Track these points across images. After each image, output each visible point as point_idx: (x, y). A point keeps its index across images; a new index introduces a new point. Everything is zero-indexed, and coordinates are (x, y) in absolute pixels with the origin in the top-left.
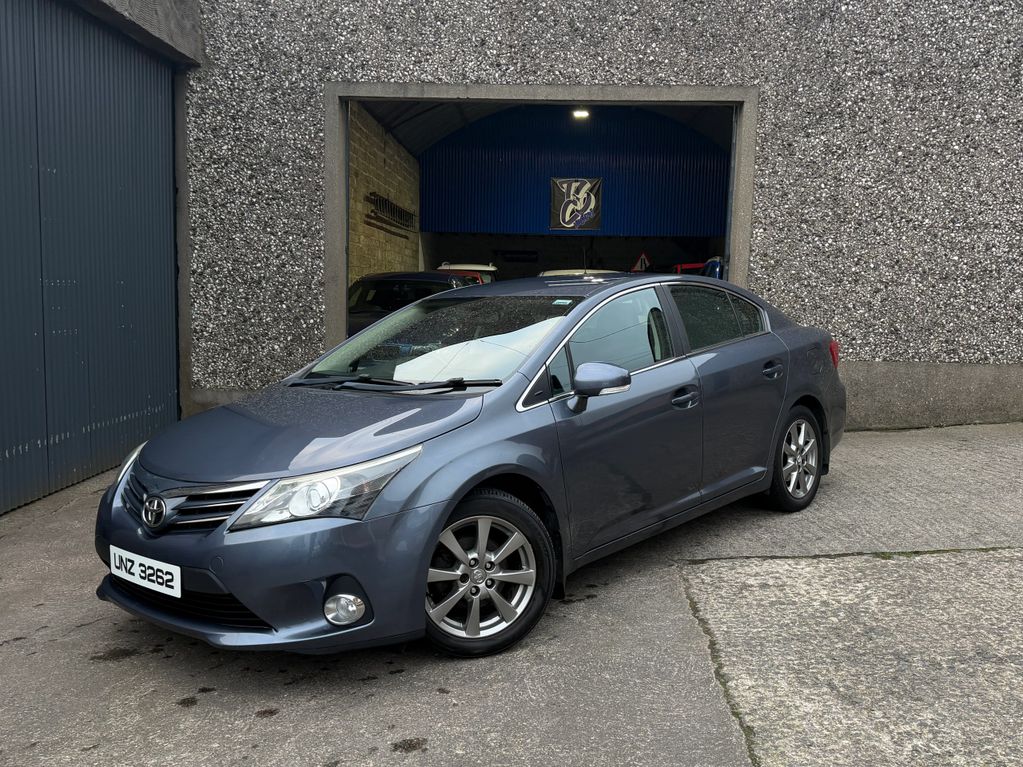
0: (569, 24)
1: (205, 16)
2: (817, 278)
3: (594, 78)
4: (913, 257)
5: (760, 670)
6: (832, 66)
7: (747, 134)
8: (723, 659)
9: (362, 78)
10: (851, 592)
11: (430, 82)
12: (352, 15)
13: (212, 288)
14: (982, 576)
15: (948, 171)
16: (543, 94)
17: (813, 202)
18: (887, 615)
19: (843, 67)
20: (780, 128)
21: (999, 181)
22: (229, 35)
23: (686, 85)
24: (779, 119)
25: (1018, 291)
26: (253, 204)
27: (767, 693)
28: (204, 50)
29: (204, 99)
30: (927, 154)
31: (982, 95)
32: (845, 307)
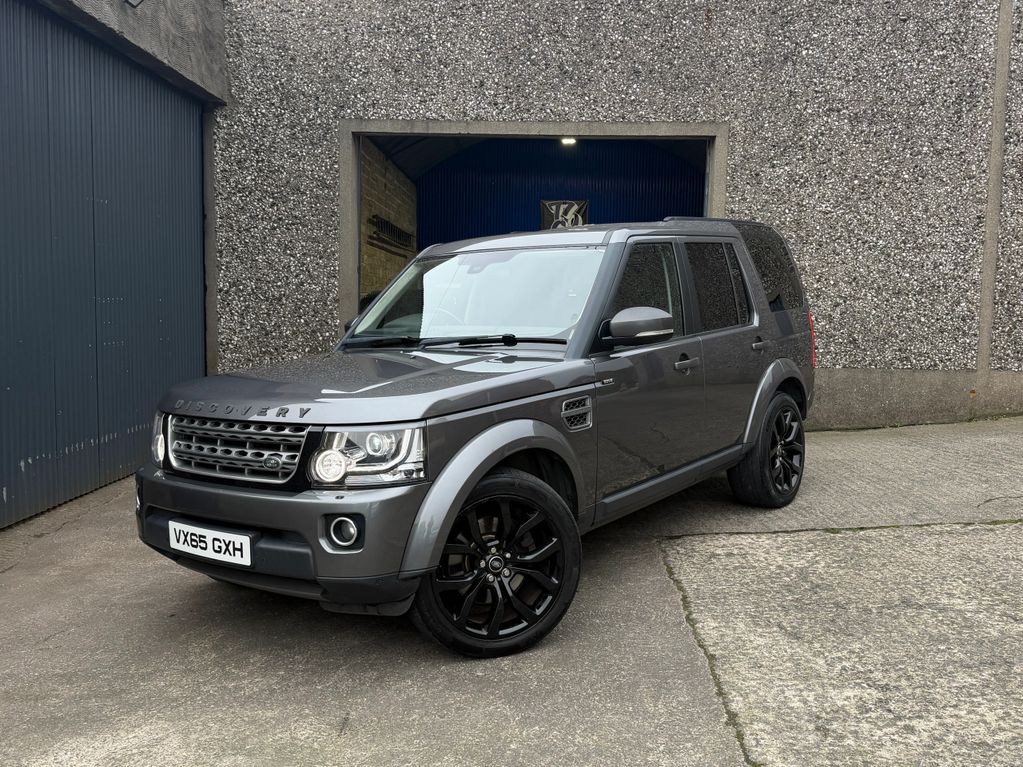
0: (559, 67)
1: (231, 60)
3: (581, 115)
4: (868, 275)
5: (723, 616)
6: (795, 104)
7: (719, 166)
8: (693, 608)
9: (373, 115)
10: (802, 558)
11: (435, 119)
12: (364, 59)
13: (237, 305)
14: (914, 546)
15: (898, 197)
16: (535, 130)
19: (804, 105)
20: (748, 159)
21: (945, 207)
22: (252, 77)
23: (664, 121)
24: (747, 152)
25: (963, 304)
26: (274, 228)
27: (728, 632)
28: (230, 90)
29: (230, 134)
30: (880, 183)
31: (928, 130)
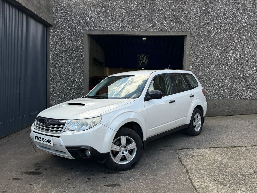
0: (144, 16)
1: (54, 14)
2: (205, 78)
3: (150, 29)
4: (229, 73)
5: (200, 177)
6: (209, 27)
7: (188, 43)
8: (190, 174)
9: (93, 29)
10: (220, 157)
11: (110, 30)
12: (91, 14)
13: (55, 81)
14: (252, 153)
15: (237, 52)
16: (138, 33)
17: (204, 60)
18: (230, 163)
19: (211, 27)
20: (196, 42)
21: (250, 55)
22: (60, 19)
23: (173, 31)
24: (195, 39)
25: (255, 82)
26: (66, 60)
27: (202, 183)
28: (54, 22)
29: (54, 34)
30: (232, 48)
31: (245, 34)
32: (212, 85)
